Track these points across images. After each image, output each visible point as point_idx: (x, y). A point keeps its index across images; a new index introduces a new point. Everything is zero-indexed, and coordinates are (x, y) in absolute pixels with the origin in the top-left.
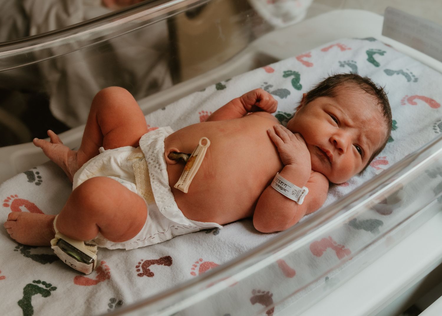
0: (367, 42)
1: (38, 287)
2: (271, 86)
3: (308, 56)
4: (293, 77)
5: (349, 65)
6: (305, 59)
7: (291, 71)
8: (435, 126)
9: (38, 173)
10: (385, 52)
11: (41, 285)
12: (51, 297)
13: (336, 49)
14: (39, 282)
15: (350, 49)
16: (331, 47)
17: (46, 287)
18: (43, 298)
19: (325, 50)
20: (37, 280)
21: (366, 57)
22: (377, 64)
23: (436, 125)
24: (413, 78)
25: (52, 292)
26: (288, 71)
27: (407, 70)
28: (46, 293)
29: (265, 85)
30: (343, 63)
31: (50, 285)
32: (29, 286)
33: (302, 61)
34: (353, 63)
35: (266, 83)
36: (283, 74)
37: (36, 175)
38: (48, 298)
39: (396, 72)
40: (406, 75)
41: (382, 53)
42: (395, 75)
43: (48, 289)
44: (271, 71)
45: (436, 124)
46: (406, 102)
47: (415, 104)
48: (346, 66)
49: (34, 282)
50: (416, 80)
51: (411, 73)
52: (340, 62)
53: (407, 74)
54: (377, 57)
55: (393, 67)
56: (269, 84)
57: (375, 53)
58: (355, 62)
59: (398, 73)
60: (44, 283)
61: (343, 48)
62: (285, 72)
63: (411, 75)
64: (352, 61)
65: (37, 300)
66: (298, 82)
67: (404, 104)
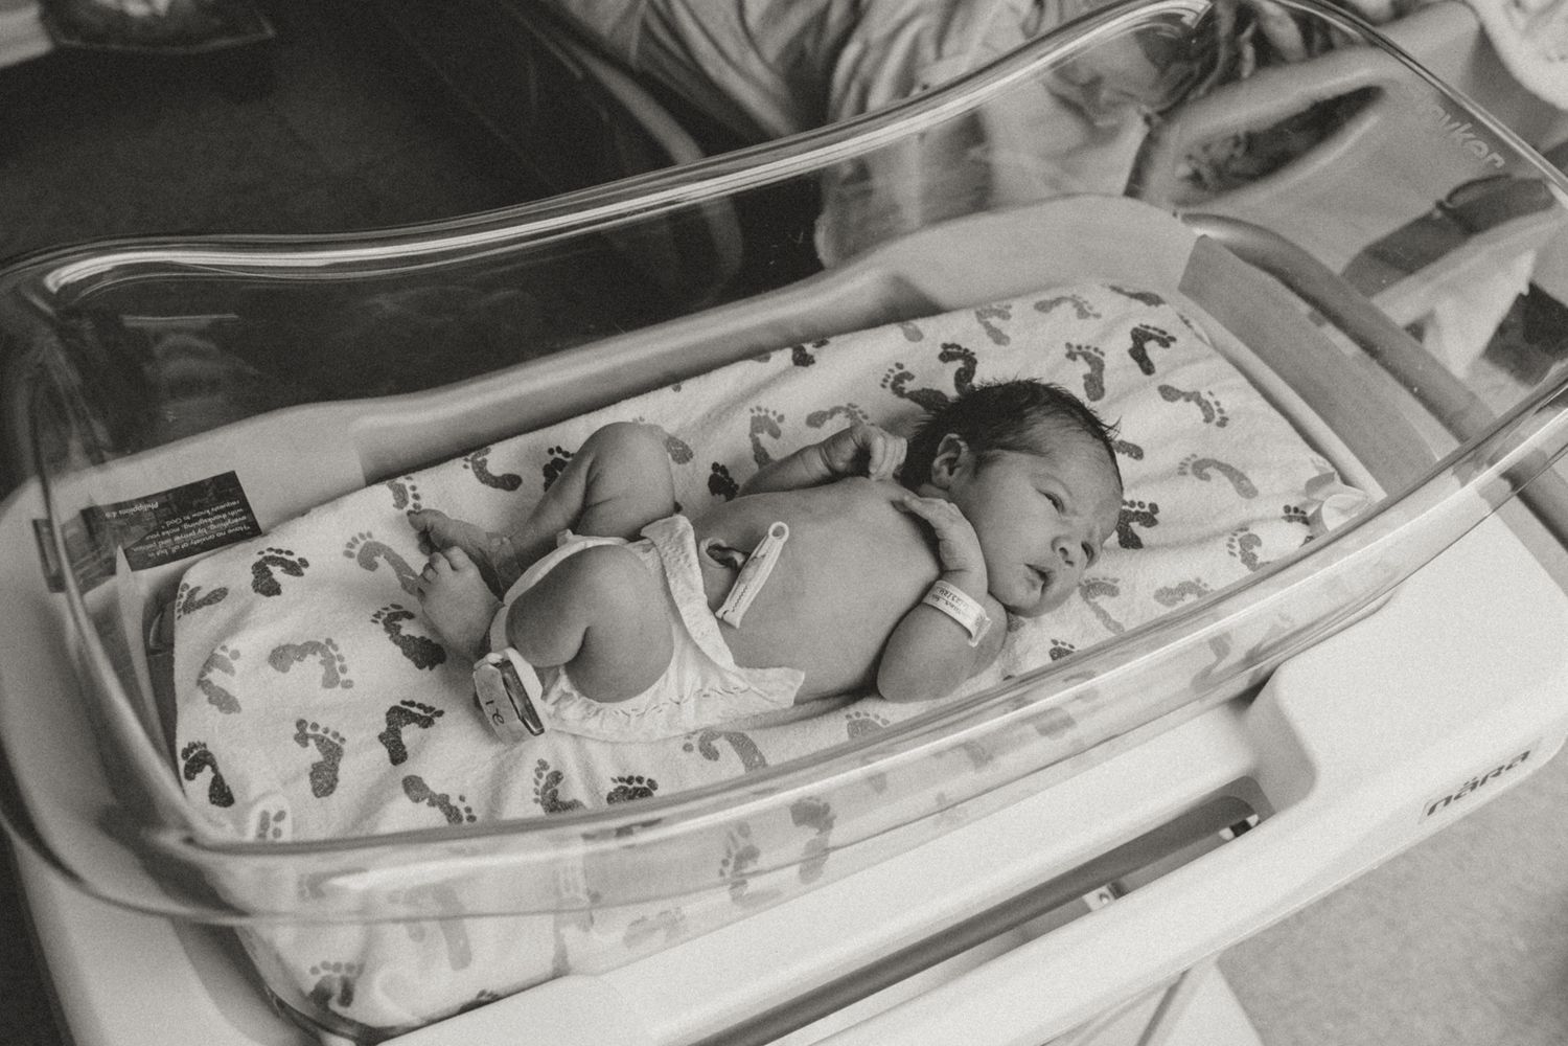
0: (1140, 305)
1: (410, 712)
2: (910, 377)
3: (1004, 315)
4: (960, 364)
5: (1087, 357)
6: (995, 321)
7: (959, 347)
8: (1233, 540)
9: (414, 488)
10: (1173, 339)
11: (415, 710)
12: (434, 727)
13: (1067, 308)
14: (412, 704)
15: (1098, 316)
16: (1058, 301)
17: (426, 712)
18: (421, 730)
19: (1043, 307)
20: (407, 700)
21: (1129, 343)
22: (1147, 367)
23: (1236, 538)
24: (1218, 416)
25: (436, 719)
26: (953, 346)
27: (1211, 393)
28: (426, 723)
29: (898, 372)
30: (1075, 350)
31: (431, 709)
32: (394, 710)
33: (987, 325)
34: (1098, 355)
35: (900, 366)
36: (940, 350)
37: (410, 493)
38: (430, 730)
39: (1184, 394)
40: (1205, 407)
41: (1165, 341)
42: (1181, 402)
43: (429, 715)
44: (916, 336)
45: (1235, 535)
46: (1189, 470)
47: (1207, 478)
48: (1080, 358)
49: (403, 703)
50: (1223, 423)
51: (1217, 403)
52: (1069, 345)
53: (1207, 402)
54: (1153, 350)
55: (1180, 382)
56: (907, 368)
57: (1151, 337)
58: (1102, 354)
59: (1188, 397)
60: (420, 706)
61: (1082, 313)
62: (945, 346)
63: (1215, 408)
64: (1096, 350)
65: (410, 734)
66: (970, 380)
67: (1185, 474)
